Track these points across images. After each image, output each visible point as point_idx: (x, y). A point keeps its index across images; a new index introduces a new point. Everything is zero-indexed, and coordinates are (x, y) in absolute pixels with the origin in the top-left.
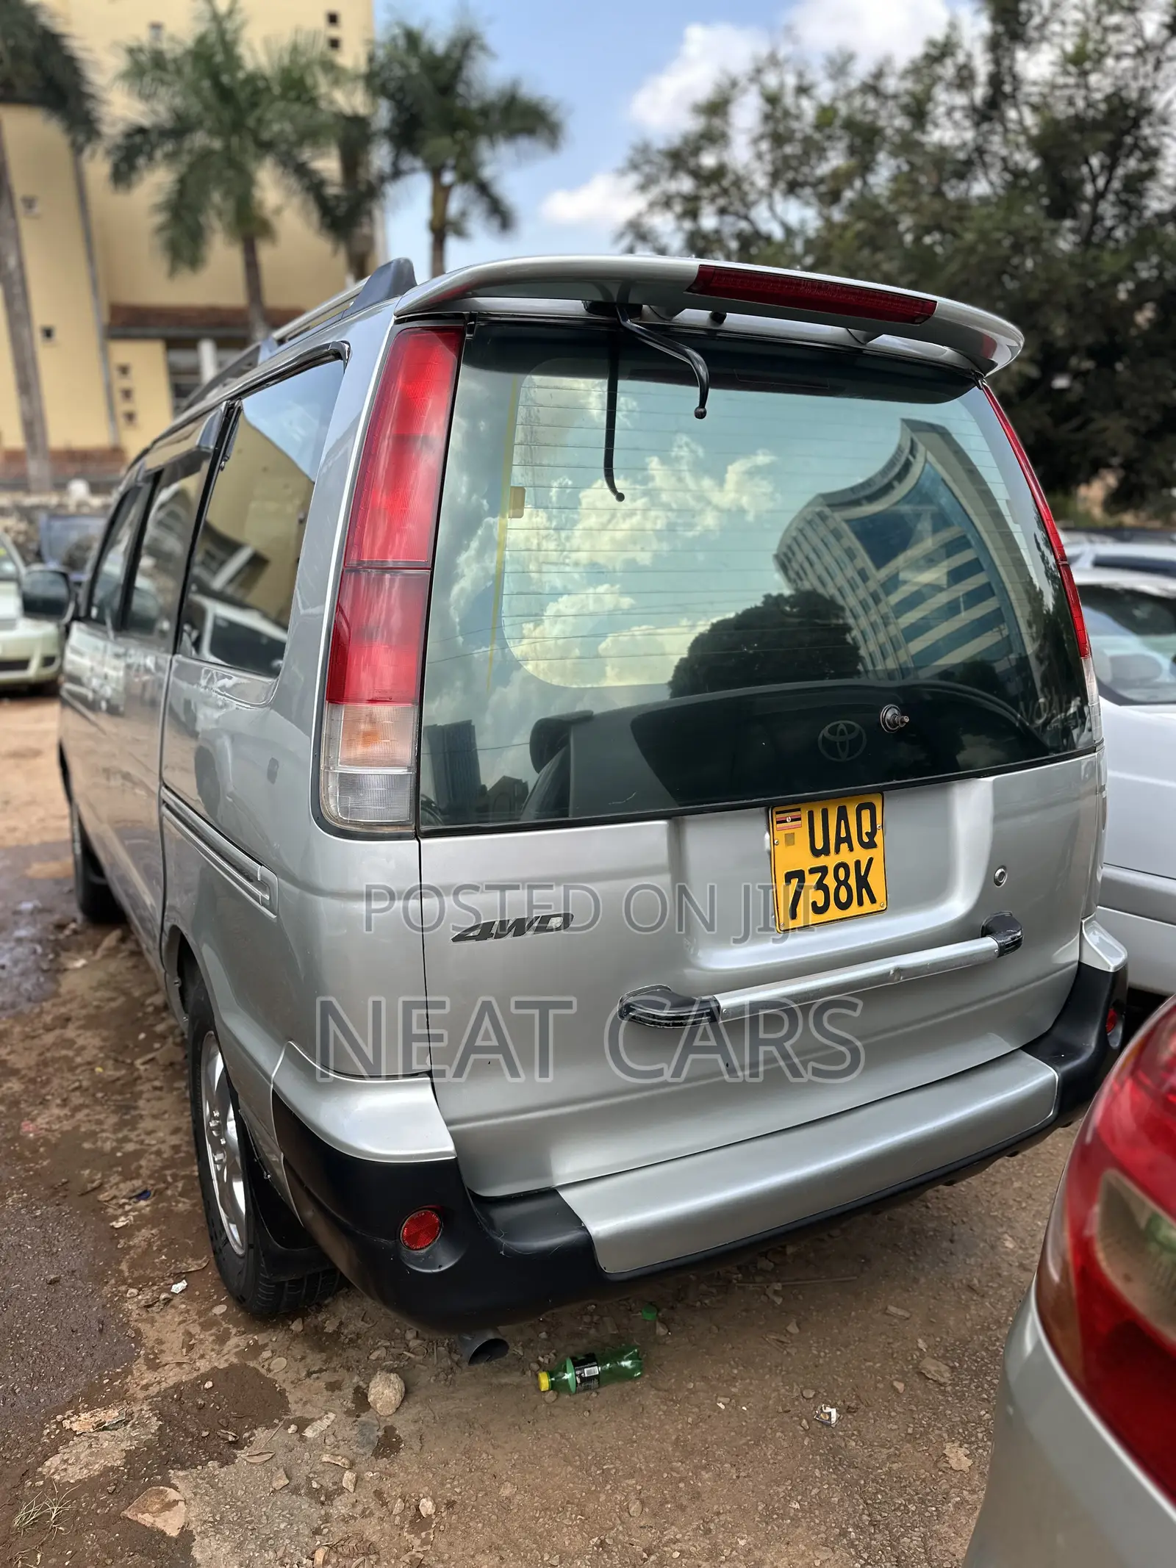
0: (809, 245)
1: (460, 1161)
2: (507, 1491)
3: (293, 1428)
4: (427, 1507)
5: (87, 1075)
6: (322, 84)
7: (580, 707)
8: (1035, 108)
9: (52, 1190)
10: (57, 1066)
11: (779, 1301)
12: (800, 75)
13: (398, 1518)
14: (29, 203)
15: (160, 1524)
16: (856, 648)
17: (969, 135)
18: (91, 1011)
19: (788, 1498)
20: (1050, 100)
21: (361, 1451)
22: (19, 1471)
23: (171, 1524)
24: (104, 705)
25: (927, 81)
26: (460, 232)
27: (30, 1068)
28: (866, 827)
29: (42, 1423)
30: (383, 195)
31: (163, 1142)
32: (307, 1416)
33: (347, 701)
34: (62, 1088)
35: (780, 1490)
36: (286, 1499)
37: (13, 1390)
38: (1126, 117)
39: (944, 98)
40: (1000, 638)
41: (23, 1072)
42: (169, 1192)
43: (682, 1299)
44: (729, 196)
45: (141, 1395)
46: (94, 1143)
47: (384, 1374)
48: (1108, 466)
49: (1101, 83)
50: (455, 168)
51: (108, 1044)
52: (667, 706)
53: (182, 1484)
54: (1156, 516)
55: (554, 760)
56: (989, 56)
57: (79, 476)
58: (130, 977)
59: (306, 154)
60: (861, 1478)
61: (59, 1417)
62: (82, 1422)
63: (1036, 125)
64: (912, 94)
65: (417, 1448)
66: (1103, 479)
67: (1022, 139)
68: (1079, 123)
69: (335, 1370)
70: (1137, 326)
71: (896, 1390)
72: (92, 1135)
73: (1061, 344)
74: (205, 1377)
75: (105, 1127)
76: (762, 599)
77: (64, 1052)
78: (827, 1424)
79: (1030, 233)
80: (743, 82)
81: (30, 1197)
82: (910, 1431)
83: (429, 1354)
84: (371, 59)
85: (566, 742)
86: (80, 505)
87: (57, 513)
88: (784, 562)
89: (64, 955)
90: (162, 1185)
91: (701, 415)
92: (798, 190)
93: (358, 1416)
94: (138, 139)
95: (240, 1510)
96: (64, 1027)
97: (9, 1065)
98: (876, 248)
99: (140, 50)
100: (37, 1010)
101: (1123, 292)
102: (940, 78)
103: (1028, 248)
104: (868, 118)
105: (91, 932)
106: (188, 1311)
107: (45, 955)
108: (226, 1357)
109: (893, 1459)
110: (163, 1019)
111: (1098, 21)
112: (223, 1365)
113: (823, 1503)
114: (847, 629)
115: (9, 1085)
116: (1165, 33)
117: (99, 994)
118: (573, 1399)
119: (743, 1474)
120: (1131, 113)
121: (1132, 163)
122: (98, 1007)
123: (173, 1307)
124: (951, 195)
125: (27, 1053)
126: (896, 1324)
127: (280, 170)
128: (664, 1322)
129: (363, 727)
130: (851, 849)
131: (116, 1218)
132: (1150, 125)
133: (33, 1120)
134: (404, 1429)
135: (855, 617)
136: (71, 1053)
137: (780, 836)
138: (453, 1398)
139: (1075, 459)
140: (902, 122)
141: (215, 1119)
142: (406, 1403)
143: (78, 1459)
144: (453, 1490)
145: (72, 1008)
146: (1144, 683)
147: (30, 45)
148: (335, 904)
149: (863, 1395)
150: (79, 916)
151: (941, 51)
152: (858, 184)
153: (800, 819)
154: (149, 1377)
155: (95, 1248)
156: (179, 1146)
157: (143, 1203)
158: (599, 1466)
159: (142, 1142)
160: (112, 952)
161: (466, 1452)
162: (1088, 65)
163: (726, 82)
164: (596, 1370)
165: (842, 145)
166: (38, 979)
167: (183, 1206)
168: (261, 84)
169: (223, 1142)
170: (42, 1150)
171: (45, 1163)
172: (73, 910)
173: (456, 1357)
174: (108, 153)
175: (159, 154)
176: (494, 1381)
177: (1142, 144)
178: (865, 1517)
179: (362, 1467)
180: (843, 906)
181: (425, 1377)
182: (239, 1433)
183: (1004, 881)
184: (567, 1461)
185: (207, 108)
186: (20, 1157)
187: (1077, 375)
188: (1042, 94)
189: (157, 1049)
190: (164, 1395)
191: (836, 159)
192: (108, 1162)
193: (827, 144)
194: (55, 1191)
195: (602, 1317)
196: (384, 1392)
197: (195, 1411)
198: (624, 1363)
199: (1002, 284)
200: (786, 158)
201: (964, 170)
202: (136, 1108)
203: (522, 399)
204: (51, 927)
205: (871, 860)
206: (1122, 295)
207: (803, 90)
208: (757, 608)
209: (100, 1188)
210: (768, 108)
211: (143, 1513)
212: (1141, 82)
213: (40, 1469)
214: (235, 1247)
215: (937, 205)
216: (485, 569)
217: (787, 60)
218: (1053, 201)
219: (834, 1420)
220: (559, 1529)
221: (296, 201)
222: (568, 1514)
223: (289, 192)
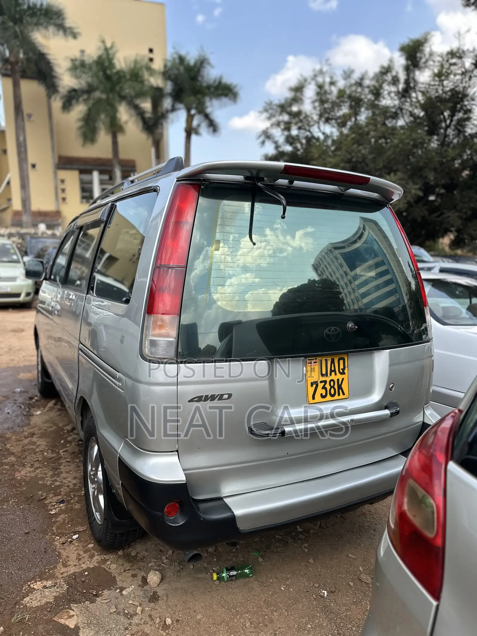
0: (334, 142)
1: (187, 483)
2: (199, 617)
3: (118, 590)
4: (169, 621)
5: (41, 455)
6: (146, 75)
7: (237, 319)
8: (423, 93)
9: (27, 499)
10: (29, 452)
11: (306, 550)
12: (331, 78)
13: (157, 625)
14: (30, 116)
15: (67, 623)
16: (343, 300)
17: (397, 102)
18: (43, 431)
19: (307, 623)
20: (429, 90)
21: (144, 600)
22: (14, 602)
23: (71, 624)
24: (56, 312)
25: (380, 81)
26: (197, 133)
27: (18, 452)
28: (342, 367)
29: (22, 585)
30: (168, 118)
31: (70, 482)
32: (123, 586)
33: (154, 314)
34: (31, 460)
35: (304, 620)
36: (115, 616)
37: (11, 573)
38: (458, 97)
39: (387, 88)
40: (396, 299)
41: (16, 454)
42: (72, 501)
43: (269, 548)
44: (303, 123)
45: (60, 576)
46: (43, 482)
47: (154, 571)
48: (451, 231)
49: (448, 84)
50: (196, 108)
51: (49, 444)
52: (270, 320)
53: (75, 609)
54: (470, 251)
55: (226, 338)
56: (405, 73)
57: (42, 222)
58: (58, 419)
59: (138, 102)
60: (335, 617)
61: (29, 583)
62: (38, 585)
63: (423, 99)
64: (374, 86)
65: (165, 600)
66: (449, 236)
67: (418, 105)
68: (439, 99)
69: (135, 570)
70: (462, 177)
71: (350, 585)
72: (42, 479)
73: (432, 183)
74: (85, 571)
75: (48, 476)
76: (308, 281)
77: (32, 447)
78: (323, 597)
79: (419, 141)
80: (309, 80)
81: (18, 501)
82: (355, 600)
83: (171, 565)
84: (165, 66)
85: (231, 332)
86: (43, 233)
87: (34, 236)
88: (316, 267)
89: (32, 409)
90: (70, 498)
91: (283, 218)
92: (330, 121)
93: (143, 587)
94: (73, 93)
95: (97, 619)
96: (32, 437)
97: (11, 451)
98: (359, 144)
99: (76, 60)
100: (21, 430)
101: (457, 163)
102: (386, 80)
103: (420, 146)
104: (358, 95)
105: (43, 401)
106: (78, 546)
107: (25, 409)
108: (93, 563)
109: (347, 611)
110: (71, 435)
111: (448, 61)
112: (92, 566)
113: (320, 626)
114: (340, 293)
115: (11, 458)
116: (473, 67)
117: (45, 425)
118: (226, 584)
119: (290, 614)
120: (460, 96)
121: (460, 115)
122: (45, 430)
123: (73, 544)
124: (389, 125)
125: (17, 447)
126: (351, 561)
127: (127, 107)
128: (262, 557)
129: (159, 323)
130: (336, 374)
131: (51, 510)
132: (467, 100)
133: (20, 472)
134: (160, 592)
135: (343, 289)
136: (35, 447)
137: (309, 368)
138: (179, 582)
139: (437, 228)
140: (370, 97)
141: (93, 471)
142: (161, 583)
143: (36, 598)
144: (179, 616)
145: (35, 430)
146: (455, 317)
147: (34, 57)
148: (146, 387)
149: (337, 586)
150: (38, 394)
151: (386, 70)
152: (353, 119)
153: (316, 363)
154: (63, 570)
155: (43, 521)
156: (77, 483)
157: (62, 505)
158: (235, 609)
159: (62, 482)
160: (51, 409)
161: (184, 602)
162: (443, 78)
163: (302, 80)
164: (234, 573)
165: (347, 104)
166: (22, 418)
167: (77, 506)
168: (122, 74)
169: (96, 480)
170: (23, 483)
171: (24, 489)
172: (36, 392)
173: (181, 567)
174: (61, 98)
175: (81, 99)
176: (196, 576)
177: (465, 108)
178: (336, 631)
179: (145, 606)
180: (332, 396)
181: (169, 574)
182: (98, 592)
183: (393, 389)
184: (223, 606)
185: (101, 82)
186: (14, 486)
187: (438, 195)
188: (425, 88)
189: (68, 447)
190: (69, 576)
191: (345, 110)
192: (49, 489)
193: (342, 104)
194: (28, 499)
195: (238, 554)
196: (153, 578)
197: (81, 583)
198: (246, 571)
199: (409, 159)
200: (325, 109)
201: (395, 116)
202: (60, 469)
203: (220, 209)
204: (27, 398)
205: (343, 379)
206: (457, 165)
207: (332, 83)
208: (305, 284)
209: (45, 498)
210: (318, 90)
211: (61, 619)
212: (464, 84)
213: (22, 602)
214: (98, 522)
215: (383, 129)
216: (205, 266)
217: (327, 72)
218: (429, 128)
219: (326, 595)
220: (219, 631)
221: (134, 119)
222: (222, 626)
223: (131, 116)
